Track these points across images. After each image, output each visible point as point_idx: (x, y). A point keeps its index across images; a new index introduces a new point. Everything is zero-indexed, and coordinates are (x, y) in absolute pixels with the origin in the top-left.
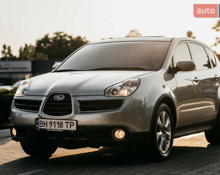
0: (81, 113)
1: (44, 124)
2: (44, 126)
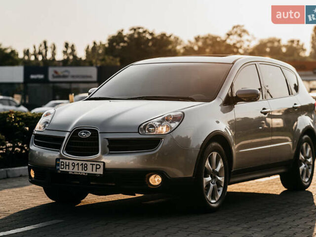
0: (110, 154)
1: (66, 165)
2: (66, 169)
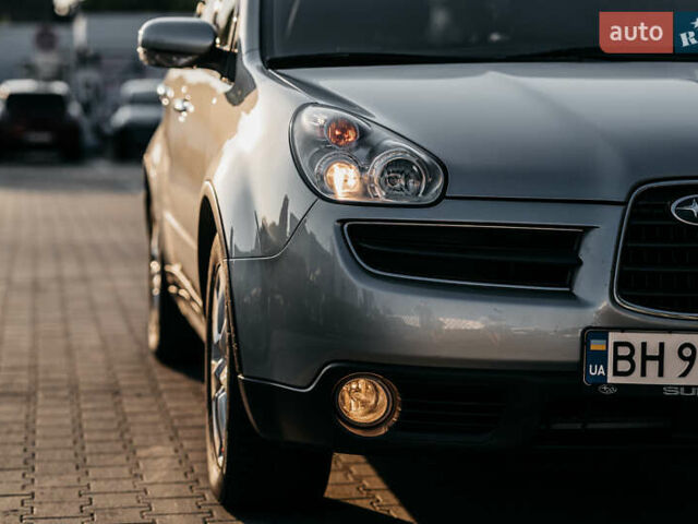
1: (645, 358)
2: (643, 374)
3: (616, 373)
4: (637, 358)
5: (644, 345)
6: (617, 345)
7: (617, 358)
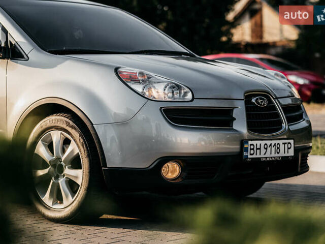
1: (257, 149)
2: (256, 154)
3: (251, 154)
4: (255, 149)
5: (257, 144)
6: (251, 145)
7: (251, 149)
